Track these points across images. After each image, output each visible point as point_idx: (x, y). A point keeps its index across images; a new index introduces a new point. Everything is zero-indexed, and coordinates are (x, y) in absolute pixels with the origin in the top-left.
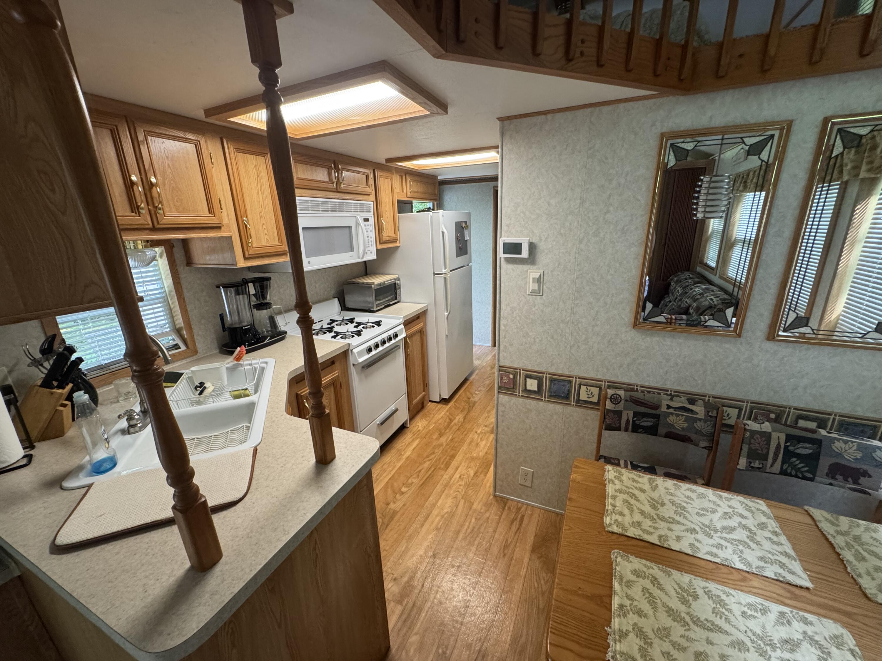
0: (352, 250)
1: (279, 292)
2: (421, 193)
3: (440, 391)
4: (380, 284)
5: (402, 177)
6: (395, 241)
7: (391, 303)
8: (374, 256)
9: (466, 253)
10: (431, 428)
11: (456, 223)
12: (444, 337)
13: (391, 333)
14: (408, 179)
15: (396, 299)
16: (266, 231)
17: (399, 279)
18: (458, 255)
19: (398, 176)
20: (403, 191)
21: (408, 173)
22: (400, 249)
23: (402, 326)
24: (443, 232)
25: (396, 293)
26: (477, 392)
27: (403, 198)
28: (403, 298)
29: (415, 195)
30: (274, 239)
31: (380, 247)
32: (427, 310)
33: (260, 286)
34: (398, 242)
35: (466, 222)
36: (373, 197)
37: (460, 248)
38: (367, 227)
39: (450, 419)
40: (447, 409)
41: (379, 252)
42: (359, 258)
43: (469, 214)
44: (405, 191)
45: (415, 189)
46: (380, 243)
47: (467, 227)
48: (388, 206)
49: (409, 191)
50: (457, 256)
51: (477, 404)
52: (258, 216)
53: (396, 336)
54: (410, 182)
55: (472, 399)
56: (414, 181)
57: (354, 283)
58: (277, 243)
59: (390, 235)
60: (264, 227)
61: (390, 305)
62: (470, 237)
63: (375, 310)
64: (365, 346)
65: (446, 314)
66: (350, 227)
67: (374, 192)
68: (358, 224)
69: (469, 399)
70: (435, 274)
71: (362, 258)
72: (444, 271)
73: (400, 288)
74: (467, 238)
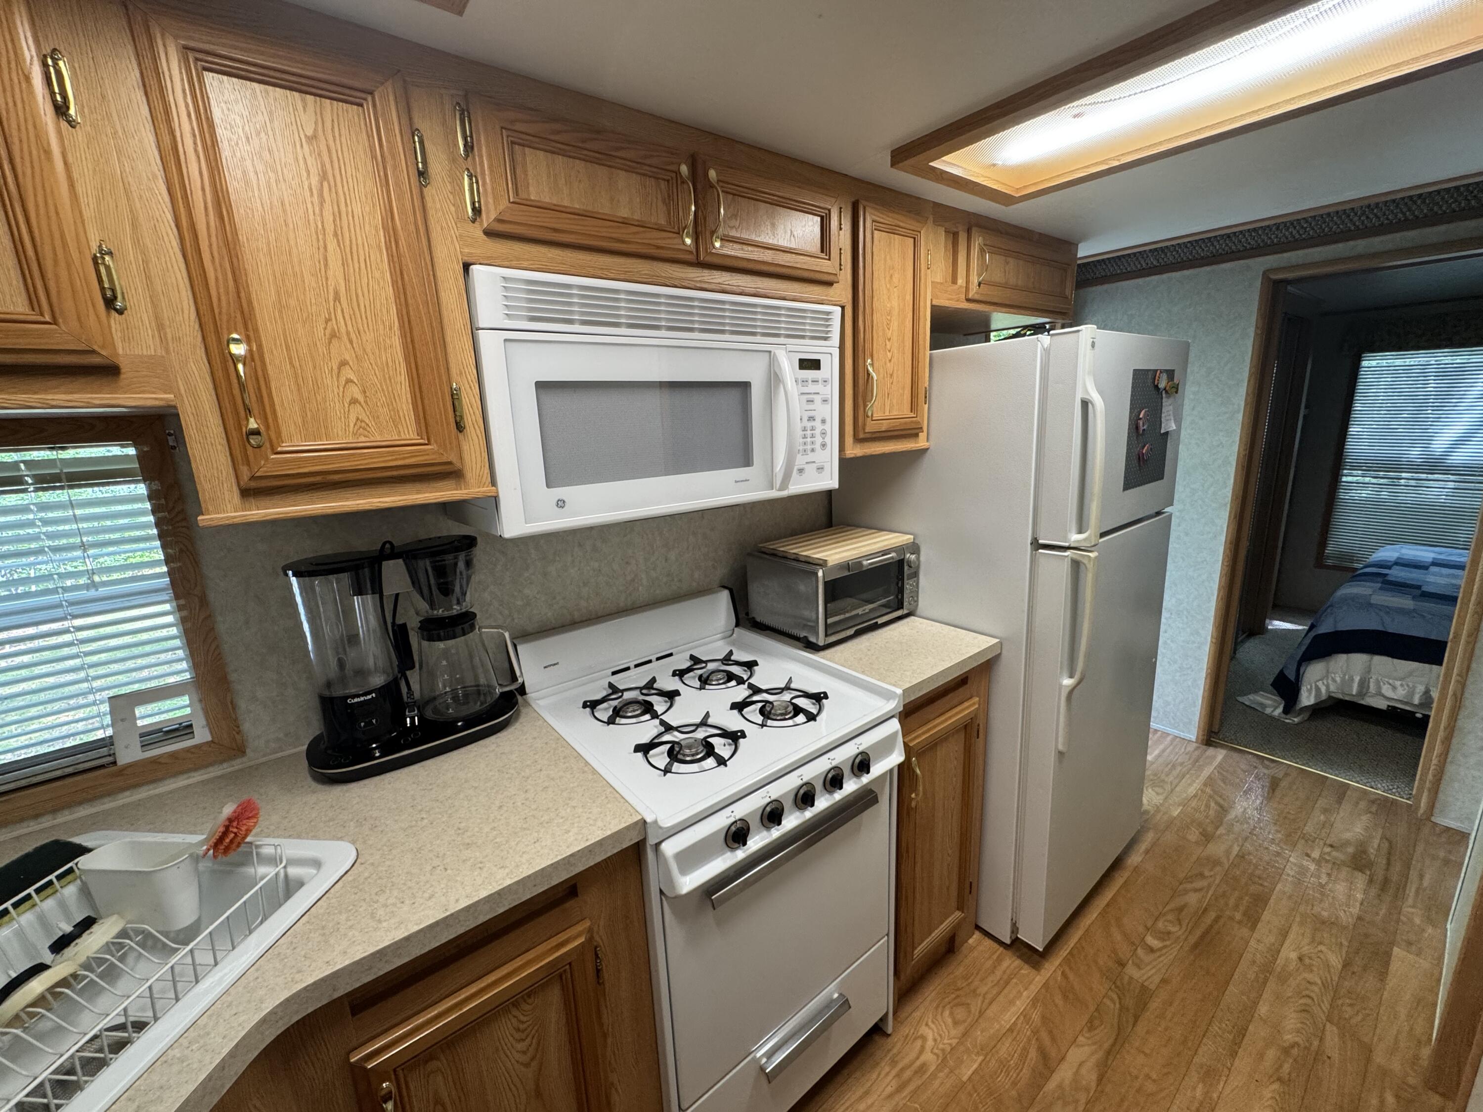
0: (747, 462)
1: (545, 575)
2: (1015, 288)
3: (1015, 911)
4: (846, 566)
5: (955, 235)
6: (912, 433)
7: (880, 621)
8: (830, 481)
9: (1160, 476)
10: (966, 1072)
11: (1137, 372)
12: (1052, 758)
13: (844, 754)
14: (978, 242)
15: (900, 606)
16: (355, 391)
17: (915, 548)
18: (1130, 483)
19: (941, 232)
20: (954, 281)
21: (979, 226)
22: (927, 461)
23: (894, 725)
24: (1085, 404)
25: (901, 590)
26: (1150, 940)
27: (953, 300)
28: (924, 603)
29: (995, 294)
30: (396, 422)
31: (854, 451)
32: (998, 657)
33: (435, 568)
34: (923, 436)
35: (1170, 374)
36: (842, 291)
37: (1140, 458)
38: (812, 388)
39: (1043, 1053)
40: (1034, 988)
41: (846, 465)
42: (772, 488)
43: (1184, 351)
44: (961, 281)
45: (998, 276)
46: (858, 440)
47: (1174, 389)
48: (895, 325)
49: (975, 280)
50: (1127, 487)
51: (1155, 1005)
52: (319, 331)
53: (862, 765)
54: (982, 252)
55: (1131, 970)
56: (995, 250)
57: (774, 554)
58: (409, 432)
59: (895, 413)
60: (348, 373)
61: (876, 627)
62: (1178, 422)
63: (821, 643)
64: (722, 821)
65: (1067, 682)
66: (745, 386)
67: (846, 275)
68: (774, 379)
69: (1122, 965)
70: (1037, 545)
71: (784, 486)
72: (1075, 538)
73: (915, 575)
74: (1169, 425)
